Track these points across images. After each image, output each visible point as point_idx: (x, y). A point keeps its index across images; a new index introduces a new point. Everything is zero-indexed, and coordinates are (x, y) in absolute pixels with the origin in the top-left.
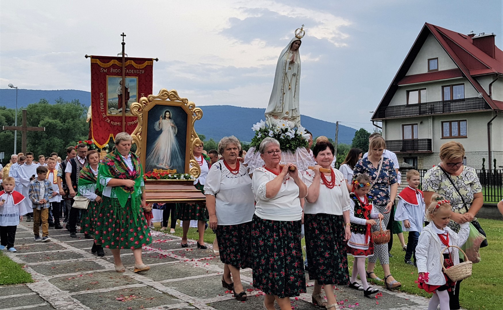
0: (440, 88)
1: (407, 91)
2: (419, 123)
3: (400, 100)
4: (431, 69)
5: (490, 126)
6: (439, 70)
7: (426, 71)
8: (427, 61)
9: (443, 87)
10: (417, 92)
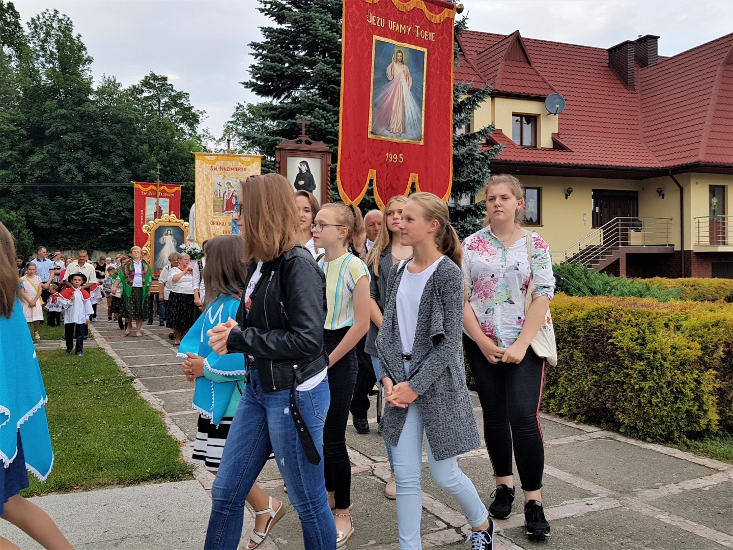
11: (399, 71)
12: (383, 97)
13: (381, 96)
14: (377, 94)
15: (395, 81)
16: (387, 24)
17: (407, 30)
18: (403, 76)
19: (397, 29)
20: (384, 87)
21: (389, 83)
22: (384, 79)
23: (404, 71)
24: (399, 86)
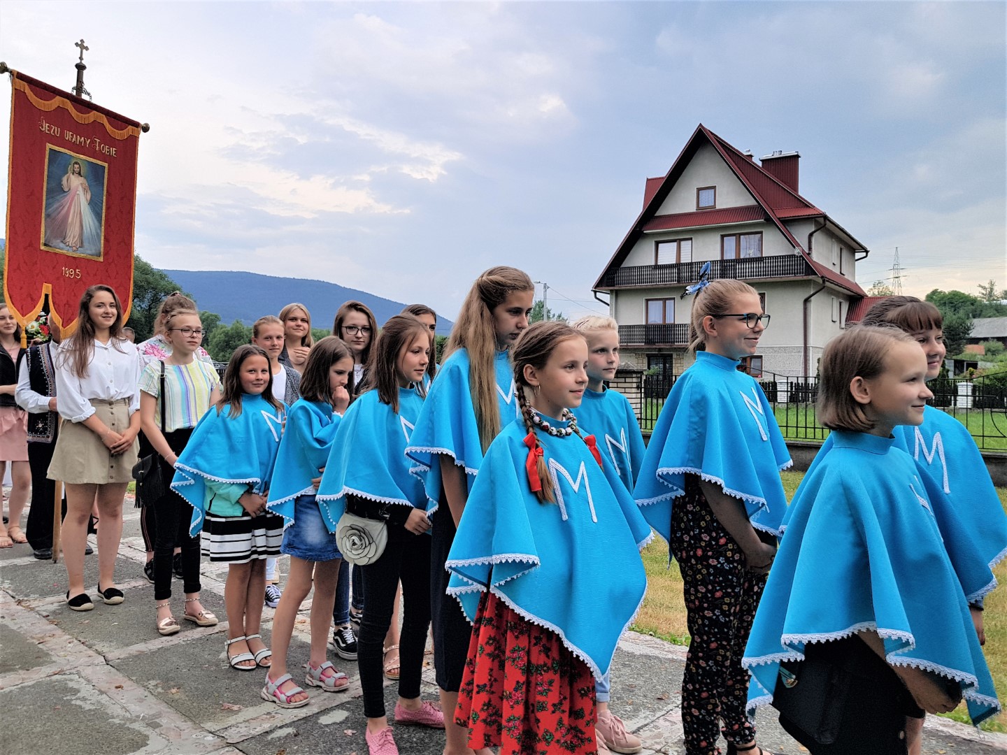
0: (719, 238)
1: (656, 242)
2: (677, 297)
3: (643, 257)
4: (701, 205)
5: (808, 304)
6: (718, 207)
7: (693, 209)
8: (696, 190)
9: (723, 237)
10: (675, 244)
11: (76, 184)
12: (57, 208)
13: (55, 206)
14: (50, 204)
15: (72, 193)
16: (62, 133)
17: (85, 142)
18: (80, 189)
19: (74, 140)
20: (58, 197)
21: (65, 194)
22: (58, 190)
23: (81, 184)
24: (76, 198)
